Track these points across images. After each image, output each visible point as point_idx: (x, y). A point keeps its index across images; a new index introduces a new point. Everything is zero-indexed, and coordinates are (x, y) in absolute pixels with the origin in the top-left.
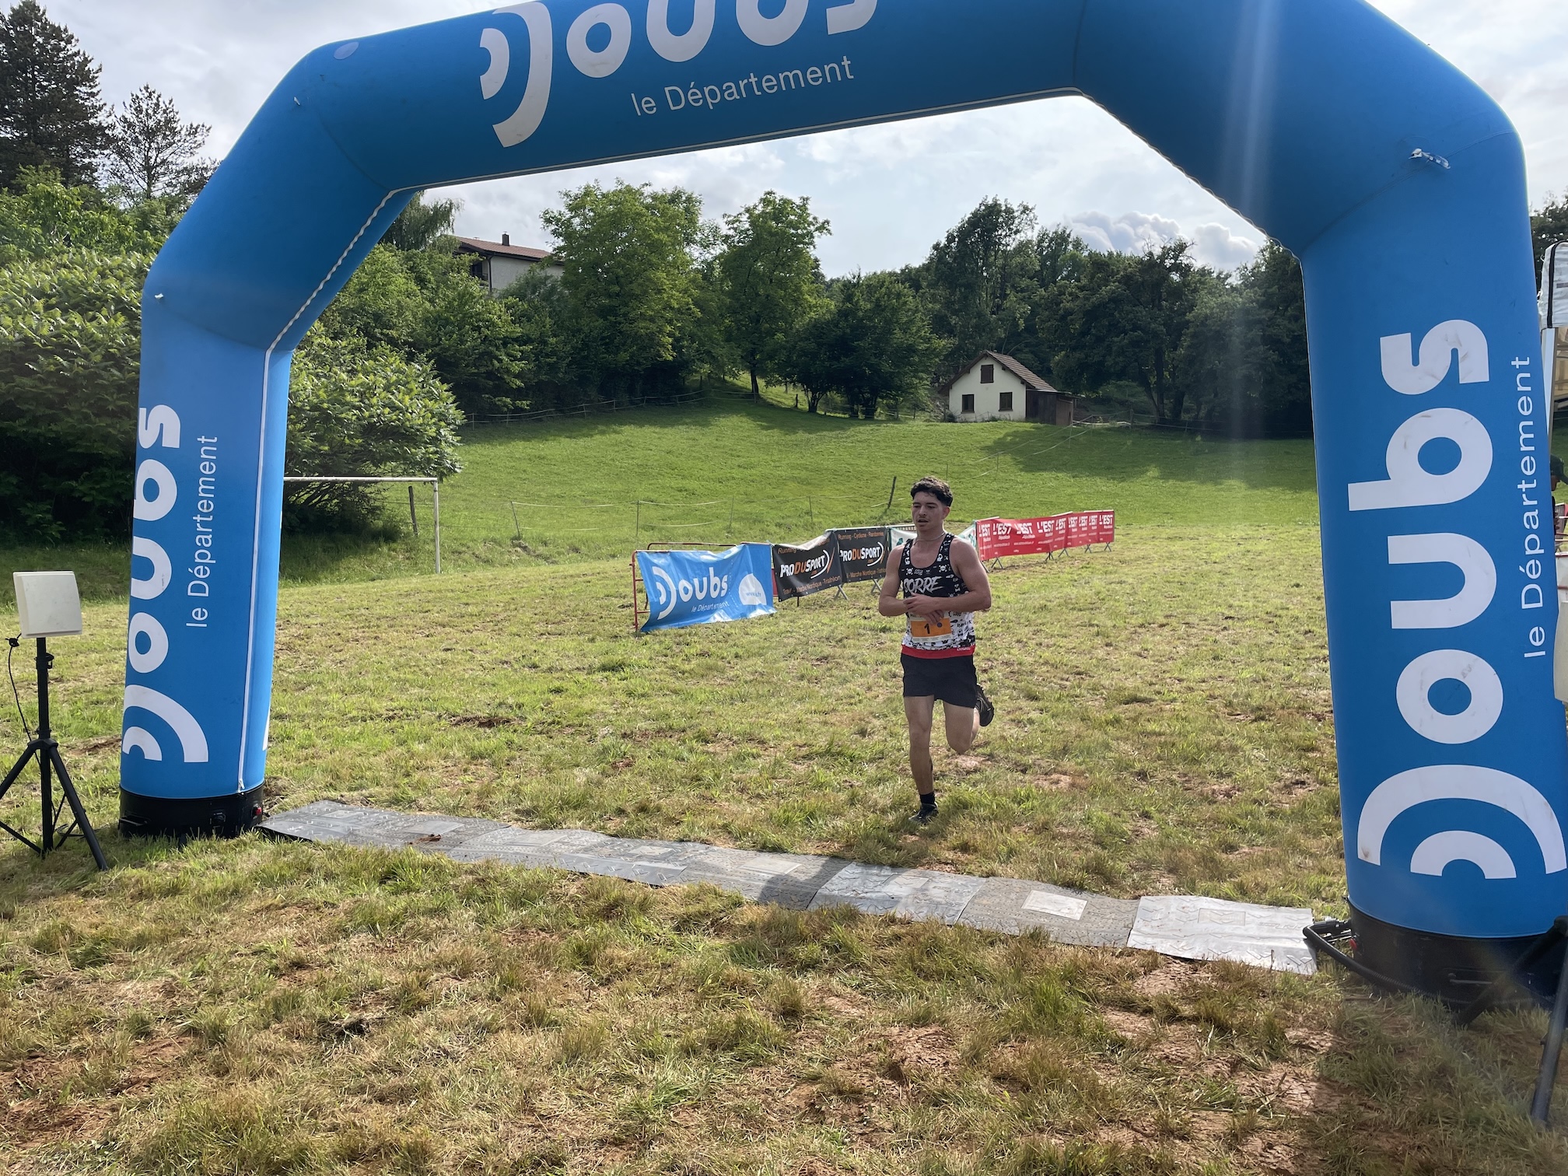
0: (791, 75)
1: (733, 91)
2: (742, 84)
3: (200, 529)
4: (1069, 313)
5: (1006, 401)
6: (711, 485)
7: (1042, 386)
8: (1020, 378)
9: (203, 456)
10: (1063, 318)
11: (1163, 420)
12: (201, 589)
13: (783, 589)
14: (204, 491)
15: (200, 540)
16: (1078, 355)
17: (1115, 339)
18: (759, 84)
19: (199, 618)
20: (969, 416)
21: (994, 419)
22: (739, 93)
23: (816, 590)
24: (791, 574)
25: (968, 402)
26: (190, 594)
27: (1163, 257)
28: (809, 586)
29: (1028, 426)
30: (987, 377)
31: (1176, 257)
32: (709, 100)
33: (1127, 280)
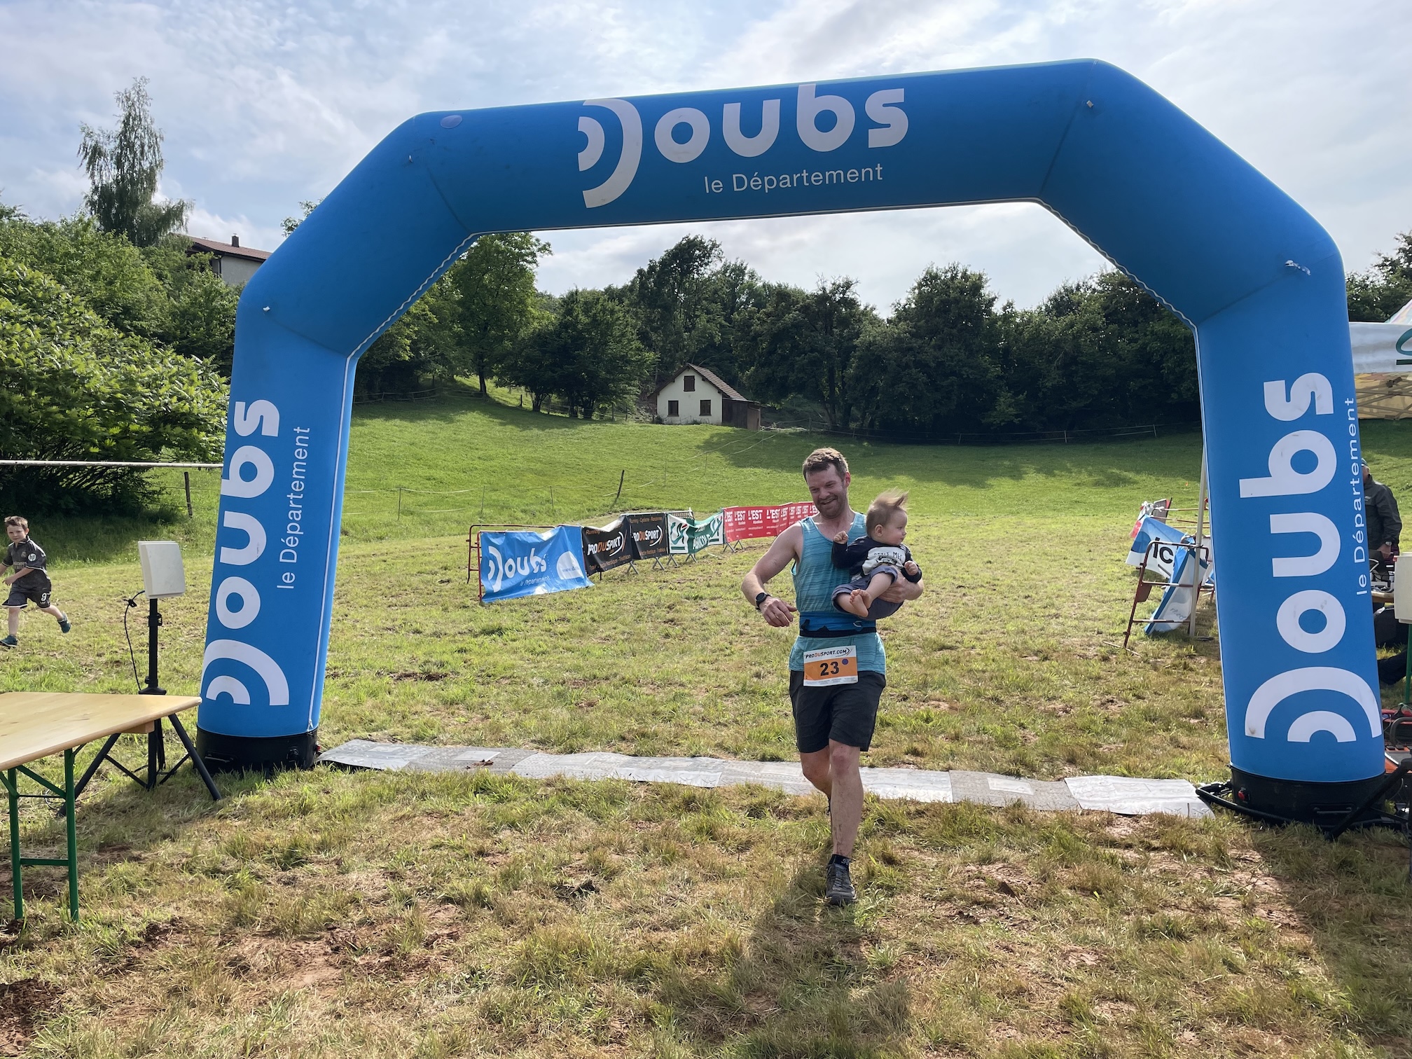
0: (835, 174)
1: (786, 181)
2: (795, 177)
3: (292, 505)
4: (758, 334)
5: (705, 407)
6: (455, 474)
7: (736, 396)
8: (717, 388)
9: (298, 444)
10: (754, 339)
11: (835, 428)
12: (291, 556)
13: (591, 565)
14: (297, 473)
15: (292, 514)
16: (766, 370)
17: (797, 358)
18: (809, 178)
19: (288, 581)
20: (675, 419)
21: (695, 423)
22: (792, 183)
23: (613, 566)
24: (594, 552)
25: (673, 407)
26: (281, 560)
27: (833, 292)
28: (608, 563)
29: (727, 429)
30: (689, 386)
31: (844, 293)
32: (767, 186)
33: (805, 309)
